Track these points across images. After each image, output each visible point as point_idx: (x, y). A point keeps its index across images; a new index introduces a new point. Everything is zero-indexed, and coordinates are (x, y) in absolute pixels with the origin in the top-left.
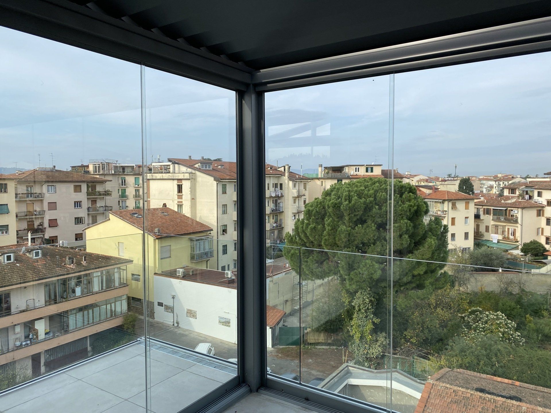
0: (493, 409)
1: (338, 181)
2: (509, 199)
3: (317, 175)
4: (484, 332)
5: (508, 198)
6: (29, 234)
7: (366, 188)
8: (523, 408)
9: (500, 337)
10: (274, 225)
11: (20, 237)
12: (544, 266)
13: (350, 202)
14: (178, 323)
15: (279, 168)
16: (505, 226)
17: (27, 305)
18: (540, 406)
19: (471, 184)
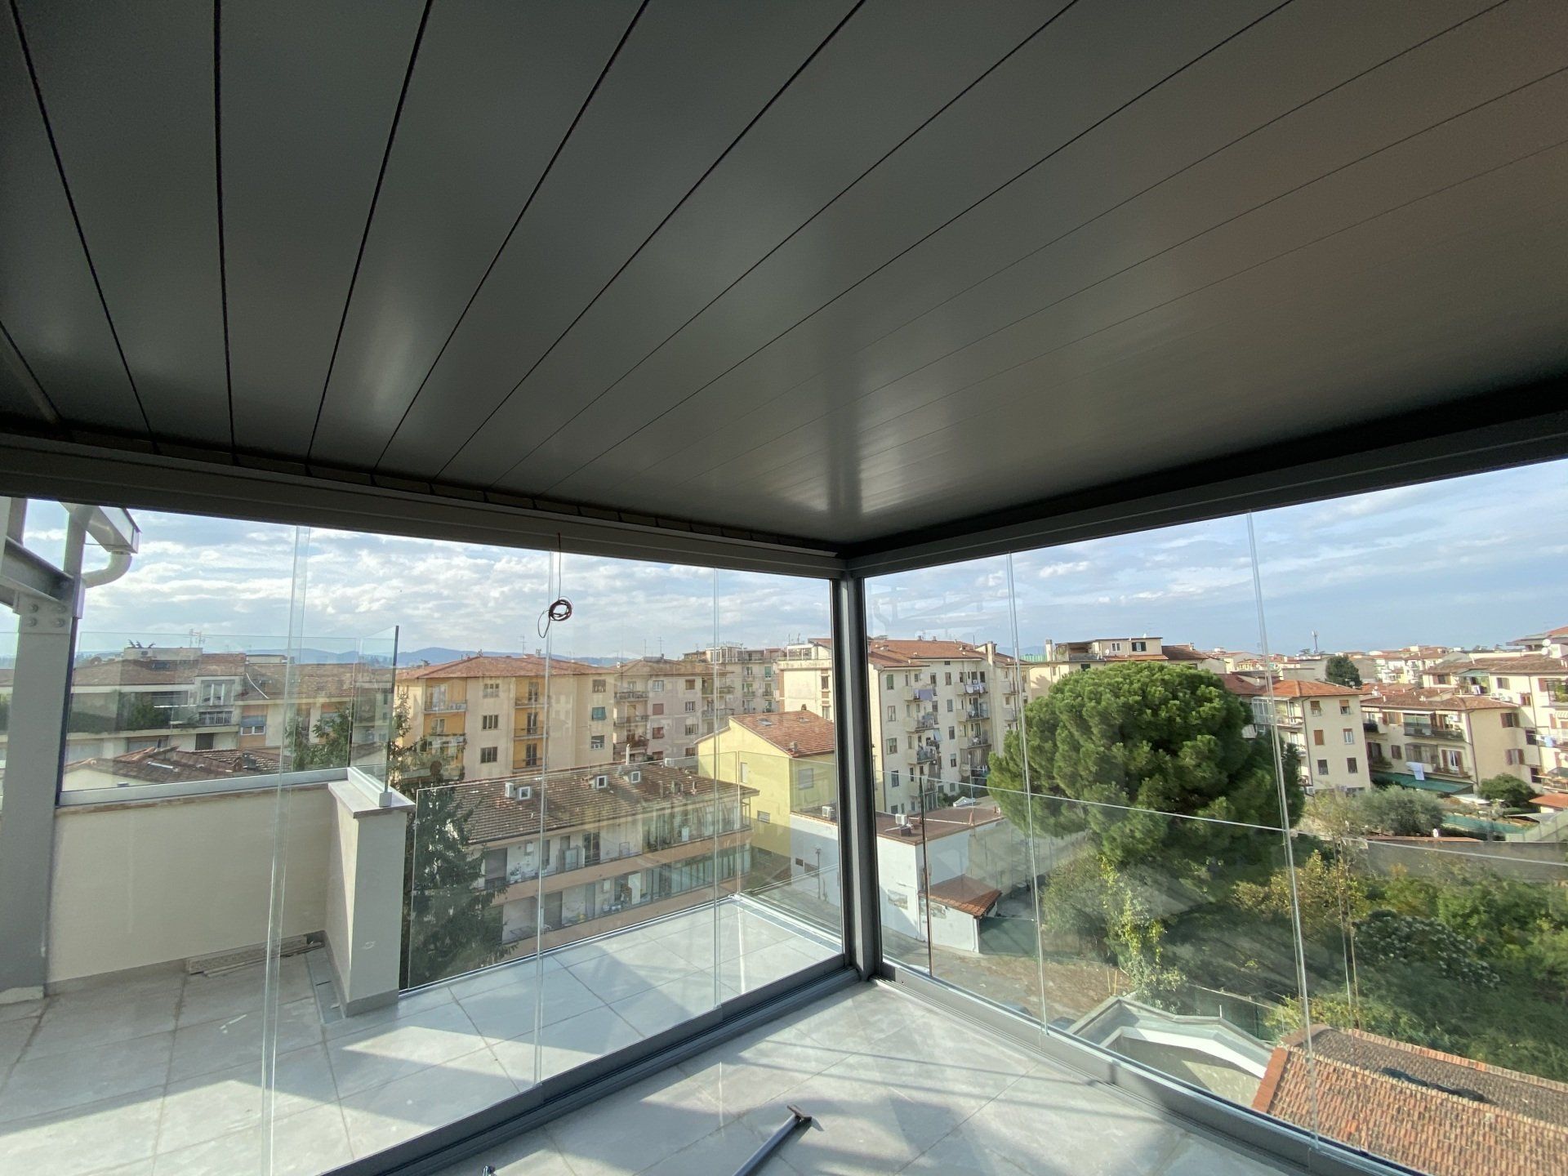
0: (1420, 1113)
1: (1083, 666)
2: (1437, 694)
3: (1045, 656)
4: (1405, 957)
5: (1432, 693)
6: (628, 749)
7: (1125, 679)
8: (1488, 1115)
9: (1442, 970)
10: (975, 740)
11: (618, 752)
12: (1532, 826)
13: (1098, 702)
14: (825, 895)
15: (978, 647)
16: (1437, 746)
17: (621, 851)
18: (1525, 1113)
19: (1352, 666)
